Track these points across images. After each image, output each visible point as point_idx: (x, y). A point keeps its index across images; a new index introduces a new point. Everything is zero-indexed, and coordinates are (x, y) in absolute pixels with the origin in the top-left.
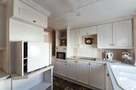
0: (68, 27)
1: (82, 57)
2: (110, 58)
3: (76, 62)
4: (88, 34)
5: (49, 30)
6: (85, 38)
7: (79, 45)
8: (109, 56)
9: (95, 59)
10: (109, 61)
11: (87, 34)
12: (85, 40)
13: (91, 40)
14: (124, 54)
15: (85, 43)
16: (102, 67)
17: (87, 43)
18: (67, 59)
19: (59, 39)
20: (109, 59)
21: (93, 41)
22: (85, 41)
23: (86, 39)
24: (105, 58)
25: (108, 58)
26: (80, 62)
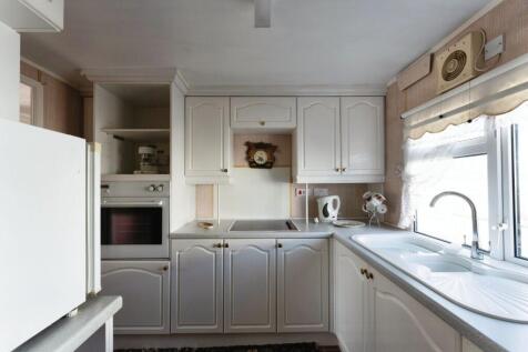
0: (177, 80)
1: (237, 222)
2: (333, 213)
3: (219, 246)
4: (266, 126)
5: (40, 73)
6: (248, 144)
7: (226, 171)
8: (330, 209)
9: (289, 226)
10: (331, 223)
11: (263, 123)
12: (245, 148)
13: (271, 153)
14: (369, 199)
15: (246, 164)
16: (320, 250)
17: (253, 164)
18: (171, 237)
19: (116, 137)
20: (330, 218)
21: (275, 154)
22: (248, 152)
23: (252, 148)
24: (317, 215)
25: (326, 214)
26: (238, 244)
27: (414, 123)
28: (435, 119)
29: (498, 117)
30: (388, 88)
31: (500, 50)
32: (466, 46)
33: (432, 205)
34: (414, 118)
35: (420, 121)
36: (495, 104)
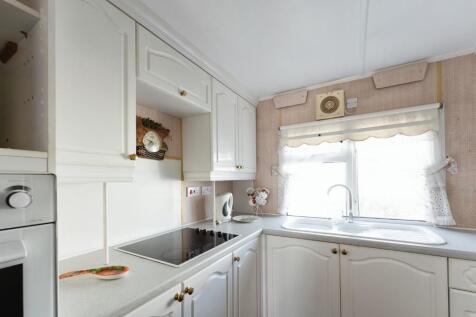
7: (131, 157)
8: (228, 207)
11: (182, 93)
25: (225, 213)
27: (291, 135)
28: (315, 135)
29: (357, 143)
30: (260, 102)
31: (355, 105)
32: (339, 95)
33: (328, 193)
34: (290, 131)
35: (297, 135)
36: (356, 135)
